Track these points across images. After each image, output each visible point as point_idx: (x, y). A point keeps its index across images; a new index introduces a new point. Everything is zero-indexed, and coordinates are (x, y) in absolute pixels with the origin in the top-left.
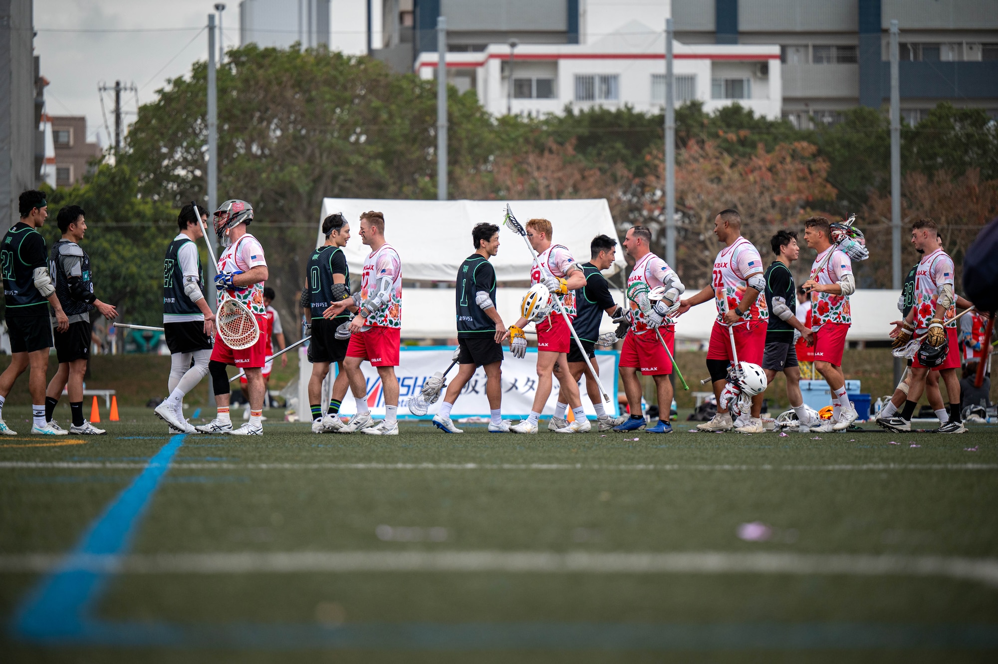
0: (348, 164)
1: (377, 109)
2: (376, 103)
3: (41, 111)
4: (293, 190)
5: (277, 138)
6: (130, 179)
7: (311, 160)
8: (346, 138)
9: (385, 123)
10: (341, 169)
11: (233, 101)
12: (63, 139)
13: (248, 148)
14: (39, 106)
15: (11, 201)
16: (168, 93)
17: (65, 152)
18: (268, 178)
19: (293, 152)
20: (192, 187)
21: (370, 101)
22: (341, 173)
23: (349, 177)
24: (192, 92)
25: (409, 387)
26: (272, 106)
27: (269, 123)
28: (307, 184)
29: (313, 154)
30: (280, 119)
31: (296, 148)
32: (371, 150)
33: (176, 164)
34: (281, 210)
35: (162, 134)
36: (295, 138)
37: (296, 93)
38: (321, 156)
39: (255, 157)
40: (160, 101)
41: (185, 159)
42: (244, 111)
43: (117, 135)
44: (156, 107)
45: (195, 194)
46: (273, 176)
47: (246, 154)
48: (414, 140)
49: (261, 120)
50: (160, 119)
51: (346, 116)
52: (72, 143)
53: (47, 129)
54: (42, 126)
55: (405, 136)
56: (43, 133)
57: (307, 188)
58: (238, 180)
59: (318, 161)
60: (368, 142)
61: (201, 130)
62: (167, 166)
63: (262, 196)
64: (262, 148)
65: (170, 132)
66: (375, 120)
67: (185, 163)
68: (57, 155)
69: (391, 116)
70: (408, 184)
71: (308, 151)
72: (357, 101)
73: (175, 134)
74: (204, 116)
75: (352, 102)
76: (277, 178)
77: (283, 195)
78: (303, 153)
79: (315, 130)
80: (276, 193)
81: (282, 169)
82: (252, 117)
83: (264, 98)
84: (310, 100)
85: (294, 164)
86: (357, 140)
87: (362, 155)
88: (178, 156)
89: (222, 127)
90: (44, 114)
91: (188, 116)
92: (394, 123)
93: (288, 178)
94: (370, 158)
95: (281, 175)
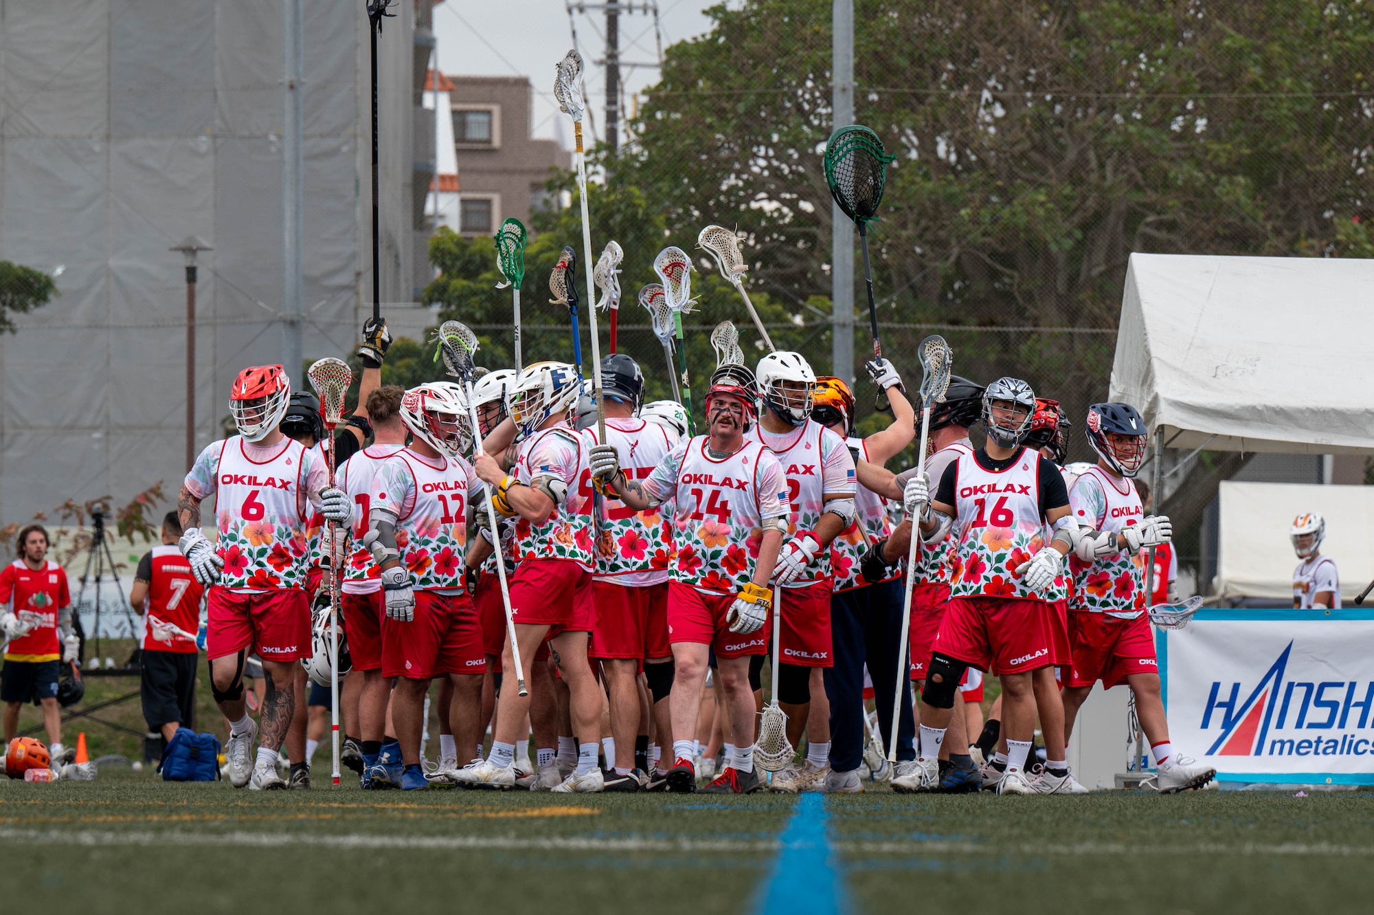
0: (1166, 184)
1: (1238, 54)
2: (1234, 40)
3: (427, 63)
4: (1036, 249)
5: (997, 122)
6: (647, 220)
7: (1076, 177)
8: (1163, 123)
9: (1255, 86)
10: (1152, 196)
11: (892, 33)
12: (476, 132)
13: (928, 147)
14: (423, 49)
15: (358, 274)
16: (738, 14)
17: (481, 162)
18: (975, 221)
19: (1035, 156)
20: (792, 240)
21: (1223, 35)
22: (1150, 207)
23: (1168, 217)
24: (791, 14)
25: (1334, 705)
26: (983, 46)
27: (979, 86)
28: (1069, 234)
29: (1082, 160)
30: (1005, 79)
31: (1040, 148)
32: (1222, 151)
33: (754, 186)
34: (1007, 296)
35: (721, 113)
36: (1040, 122)
37: (1043, 16)
38: (1102, 166)
39: (944, 166)
40: (717, 34)
41: (776, 173)
42: (917, 61)
43: (612, 117)
44: (707, 49)
45: (797, 256)
46: (985, 214)
47: (923, 161)
48: (1325, 129)
49: (957, 80)
50: (718, 79)
51: (1160, 73)
52: (497, 142)
53: (440, 104)
54: (428, 100)
55: (1301, 117)
56: (432, 113)
57: (1068, 244)
58: (904, 226)
59: (1093, 178)
60: (1213, 132)
61: (814, 103)
62: (733, 190)
63: (958, 262)
64: (960, 147)
65: (741, 108)
66: (1232, 79)
67: (777, 184)
68: (461, 170)
69: (1270, 69)
70: (1310, 234)
71: (1071, 155)
72: (1188, 35)
73: (751, 113)
74: (822, 69)
75: (1177, 36)
76: (995, 220)
77: (1008, 260)
78: (1058, 158)
79: (1087, 104)
80: (993, 254)
81: (1007, 197)
82: (936, 75)
83: (967, 25)
84: (1076, 32)
85: (1038, 186)
86: (1189, 127)
87: (1199, 165)
88: (758, 166)
89: (865, 95)
90: (435, 71)
91: (786, 69)
92: (1279, 87)
93: (1022, 220)
94: (1220, 171)
95: (1006, 213)
